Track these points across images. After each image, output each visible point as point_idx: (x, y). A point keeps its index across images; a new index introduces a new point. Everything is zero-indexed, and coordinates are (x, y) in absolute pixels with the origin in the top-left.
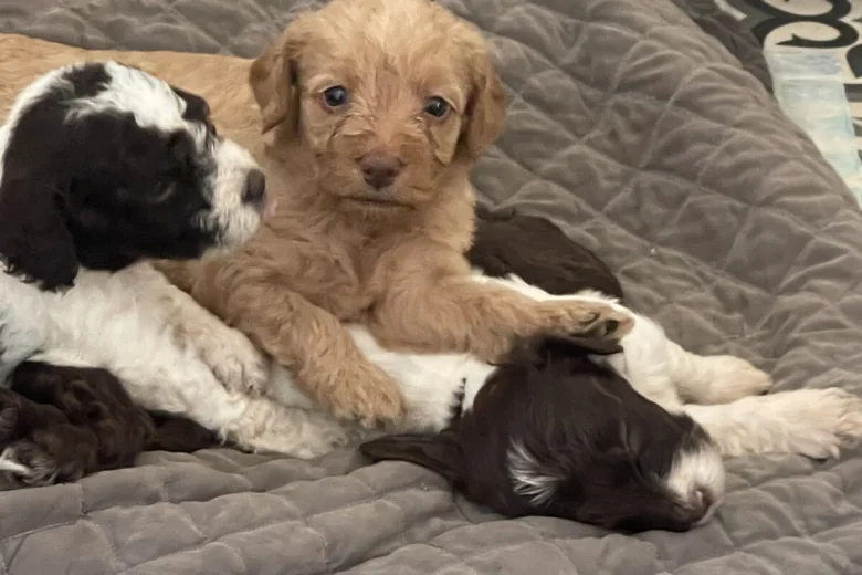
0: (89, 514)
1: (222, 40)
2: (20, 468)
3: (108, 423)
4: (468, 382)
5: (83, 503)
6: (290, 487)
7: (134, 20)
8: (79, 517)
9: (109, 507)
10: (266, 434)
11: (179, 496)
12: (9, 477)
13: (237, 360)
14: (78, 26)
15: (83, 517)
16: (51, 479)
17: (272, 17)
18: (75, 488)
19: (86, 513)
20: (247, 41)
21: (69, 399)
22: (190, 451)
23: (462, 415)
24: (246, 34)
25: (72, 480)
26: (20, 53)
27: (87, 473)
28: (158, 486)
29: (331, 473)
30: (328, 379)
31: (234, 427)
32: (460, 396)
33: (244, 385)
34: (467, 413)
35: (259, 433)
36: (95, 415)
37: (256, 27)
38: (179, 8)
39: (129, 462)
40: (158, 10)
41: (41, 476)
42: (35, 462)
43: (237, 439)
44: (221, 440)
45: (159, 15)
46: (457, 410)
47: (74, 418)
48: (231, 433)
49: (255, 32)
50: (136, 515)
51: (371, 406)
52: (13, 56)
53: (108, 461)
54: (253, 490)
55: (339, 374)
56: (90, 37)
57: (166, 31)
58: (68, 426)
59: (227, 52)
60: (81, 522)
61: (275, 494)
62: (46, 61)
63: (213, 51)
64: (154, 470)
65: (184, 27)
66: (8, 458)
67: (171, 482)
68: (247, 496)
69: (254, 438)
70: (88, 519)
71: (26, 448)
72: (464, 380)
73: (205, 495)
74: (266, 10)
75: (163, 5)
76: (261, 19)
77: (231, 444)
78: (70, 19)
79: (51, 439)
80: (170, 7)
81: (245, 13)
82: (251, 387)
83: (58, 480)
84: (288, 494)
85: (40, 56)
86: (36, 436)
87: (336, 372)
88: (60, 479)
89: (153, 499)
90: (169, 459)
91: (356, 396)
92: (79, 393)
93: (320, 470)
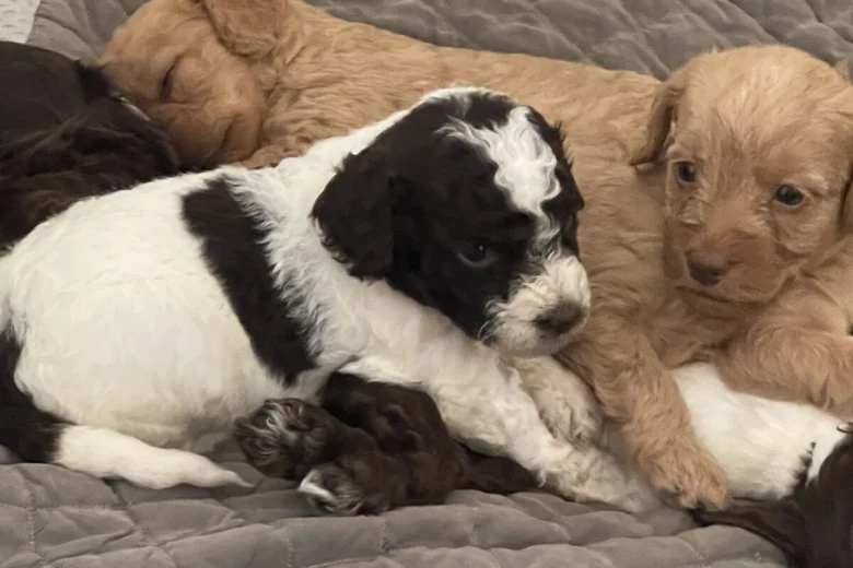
0: (392, 552)
1: (585, 47)
2: (324, 493)
3: (421, 455)
4: (817, 446)
5: (385, 538)
6: (611, 543)
7: (490, 17)
8: (379, 554)
9: (414, 546)
10: (589, 482)
11: (489, 542)
12: (311, 502)
13: (566, 404)
14: (431, 20)
15: (383, 555)
16: (355, 509)
17: (642, 25)
18: (378, 521)
19: (387, 550)
20: (613, 50)
21: (382, 424)
22: (506, 493)
23: (807, 484)
24: (610, 43)
25: (376, 514)
26: (365, 45)
27: (393, 506)
28: (468, 528)
29: (656, 533)
30: (655, 443)
31: (554, 470)
32: (807, 462)
33: (571, 432)
34: (813, 480)
35: (581, 480)
36: (408, 445)
37: (622, 35)
38: (541, 9)
39: (438, 498)
40: (519, 8)
41: (345, 505)
42: (340, 489)
43: (558, 483)
44: (540, 482)
45: (519, 15)
46: (802, 476)
47: (385, 445)
48: (552, 477)
49: (621, 41)
50: (440, 558)
51: (696, 483)
52: (358, 47)
53: (416, 497)
54: (571, 543)
55: (668, 443)
56: (442, 32)
57: (525, 32)
58: (379, 454)
59: (588, 60)
60: (381, 559)
61: (595, 549)
62: (390, 54)
63: (574, 58)
64: (465, 510)
65: (545, 29)
66: (312, 481)
67: (481, 525)
68: (564, 548)
69: (576, 485)
70: (388, 556)
71: (332, 473)
72: (813, 445)
73: (518, 542)
74: (636, 19)
75: (524, 4)
76: (630, 27)
77: (551, 488)
78: (421, 10)
79: (360, 465)
80: (531, 6)
81: (612, 18)
82: (579, 436)
83: (362, 511)
84: (609, 552)
85: (386, 49)
86: (345, 462)
87: (664, 439)
88: (364, 511)
89: (461, 542)
90: (484, 501)
91: (683, 469)
92: (394, 418)
93: (645, 528)
